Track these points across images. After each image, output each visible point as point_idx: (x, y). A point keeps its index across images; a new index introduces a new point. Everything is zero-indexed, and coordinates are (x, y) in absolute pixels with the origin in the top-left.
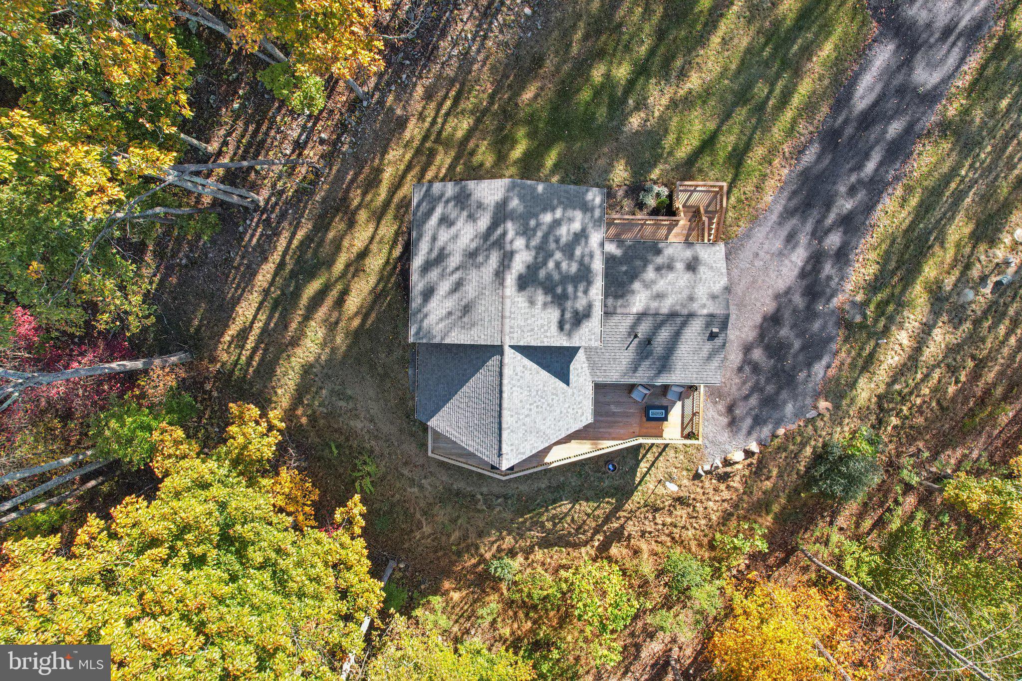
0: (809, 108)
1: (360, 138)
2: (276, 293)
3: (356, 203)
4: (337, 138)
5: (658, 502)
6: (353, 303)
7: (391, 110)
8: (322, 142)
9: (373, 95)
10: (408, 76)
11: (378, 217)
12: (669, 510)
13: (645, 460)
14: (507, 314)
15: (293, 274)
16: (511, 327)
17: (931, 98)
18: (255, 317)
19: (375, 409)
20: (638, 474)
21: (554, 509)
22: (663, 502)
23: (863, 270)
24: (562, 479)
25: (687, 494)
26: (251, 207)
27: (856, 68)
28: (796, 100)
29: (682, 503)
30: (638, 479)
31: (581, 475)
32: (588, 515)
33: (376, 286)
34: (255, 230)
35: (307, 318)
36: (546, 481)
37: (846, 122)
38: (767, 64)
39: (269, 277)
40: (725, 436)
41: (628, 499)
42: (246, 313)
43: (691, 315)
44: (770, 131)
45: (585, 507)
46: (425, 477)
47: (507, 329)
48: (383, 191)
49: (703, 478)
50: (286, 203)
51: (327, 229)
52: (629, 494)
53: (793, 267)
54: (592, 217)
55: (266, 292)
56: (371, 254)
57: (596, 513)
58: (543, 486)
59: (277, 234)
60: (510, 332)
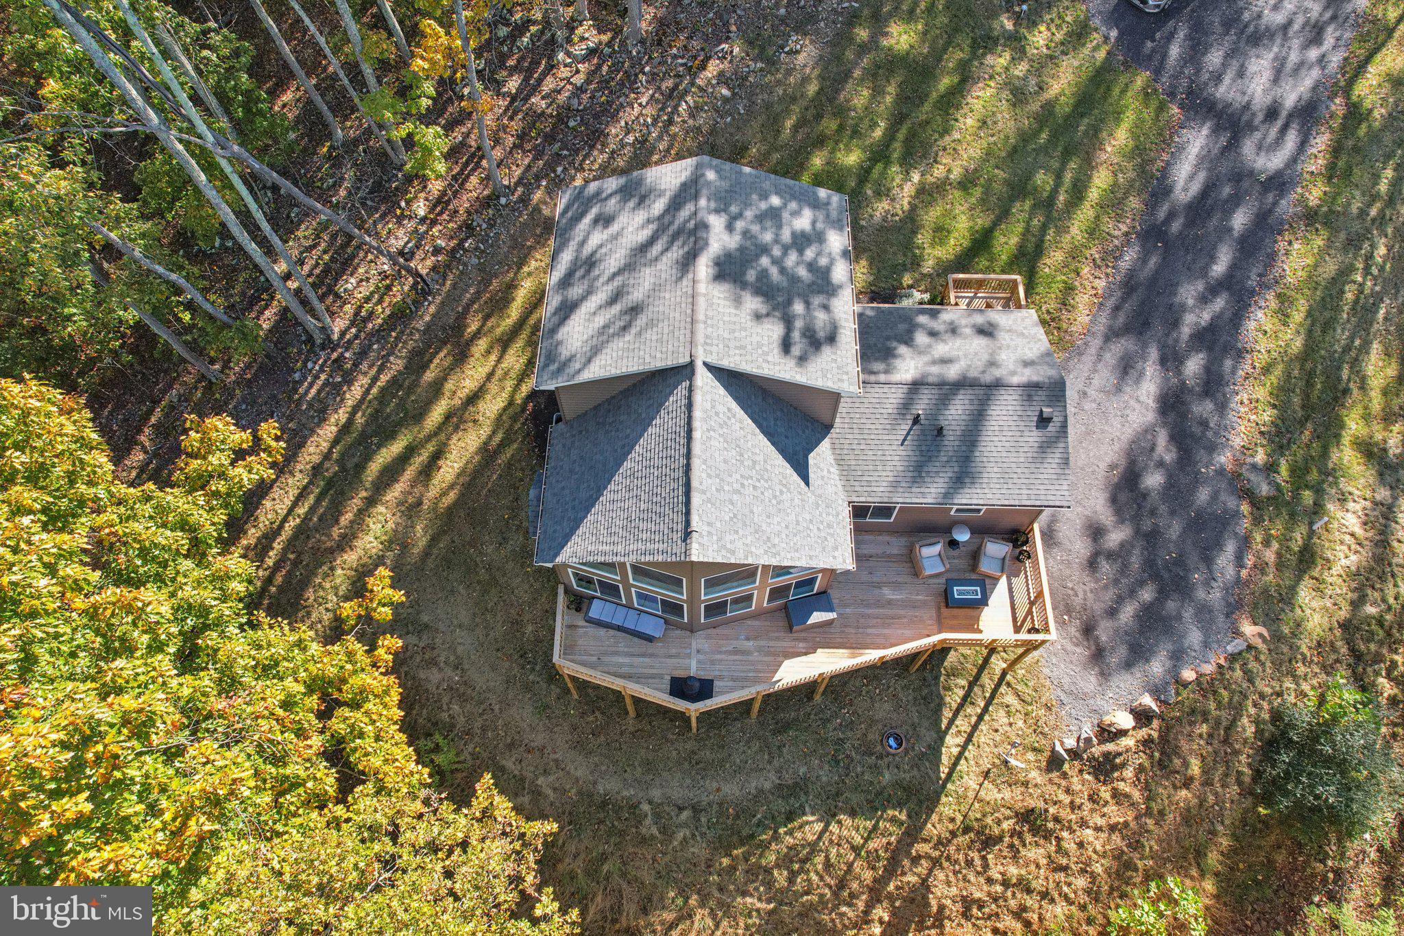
0: (1113, 203)
1: (492, 246)
2: (332, 469)
3: (473, 327)
4: (458, 245)
5: (989, 820)
6: (449, 469)
7: (537, 209)
8: (437, 251)
9: (516, 189)
10: (565, 168)
11: (505, 343)
12: (1011, 846)
13: (953, 730)
14: (700, 316)
15: (364, 437)
16: (707, 337)
17: (1279, 183)
18: (290, 511)
19: (465, 642)
20: (945, 760)
21: (790, 833)
22: (999, 822)
23: (1253, 417)
24: (802, 770)
25: (1041, 804)
26: (319, 338)
27: (1165, 157)
28: (1094, 194)
29: (1035, 831)
30: (944, 770)
31: (837, 762)
32: (856, 849)
33: (490, 438)
34: (317, 377)
35: (371, 502)
36: (772, 776)
37: (1171, 215)
38: (1044, 150)
39: (325, 445)
40: (1089, 682)
41: (931, 811)
42: (277, 507)
43: (997, 385)
44: (1068, 232)
45: (849, 828)
46: (546, 772)
47: (700, 337)
48: (514, 312)
49: (1066, 767)
50: (370, 335)
51: (425, 367)
52: (932, 801)
53: (1144, 411)
54: (828, 216)
55: (317, 470)
56: (488, 397)
57: (872, 845)
58: (767, 785)
59: (349, 381)
60: (706, 343)
